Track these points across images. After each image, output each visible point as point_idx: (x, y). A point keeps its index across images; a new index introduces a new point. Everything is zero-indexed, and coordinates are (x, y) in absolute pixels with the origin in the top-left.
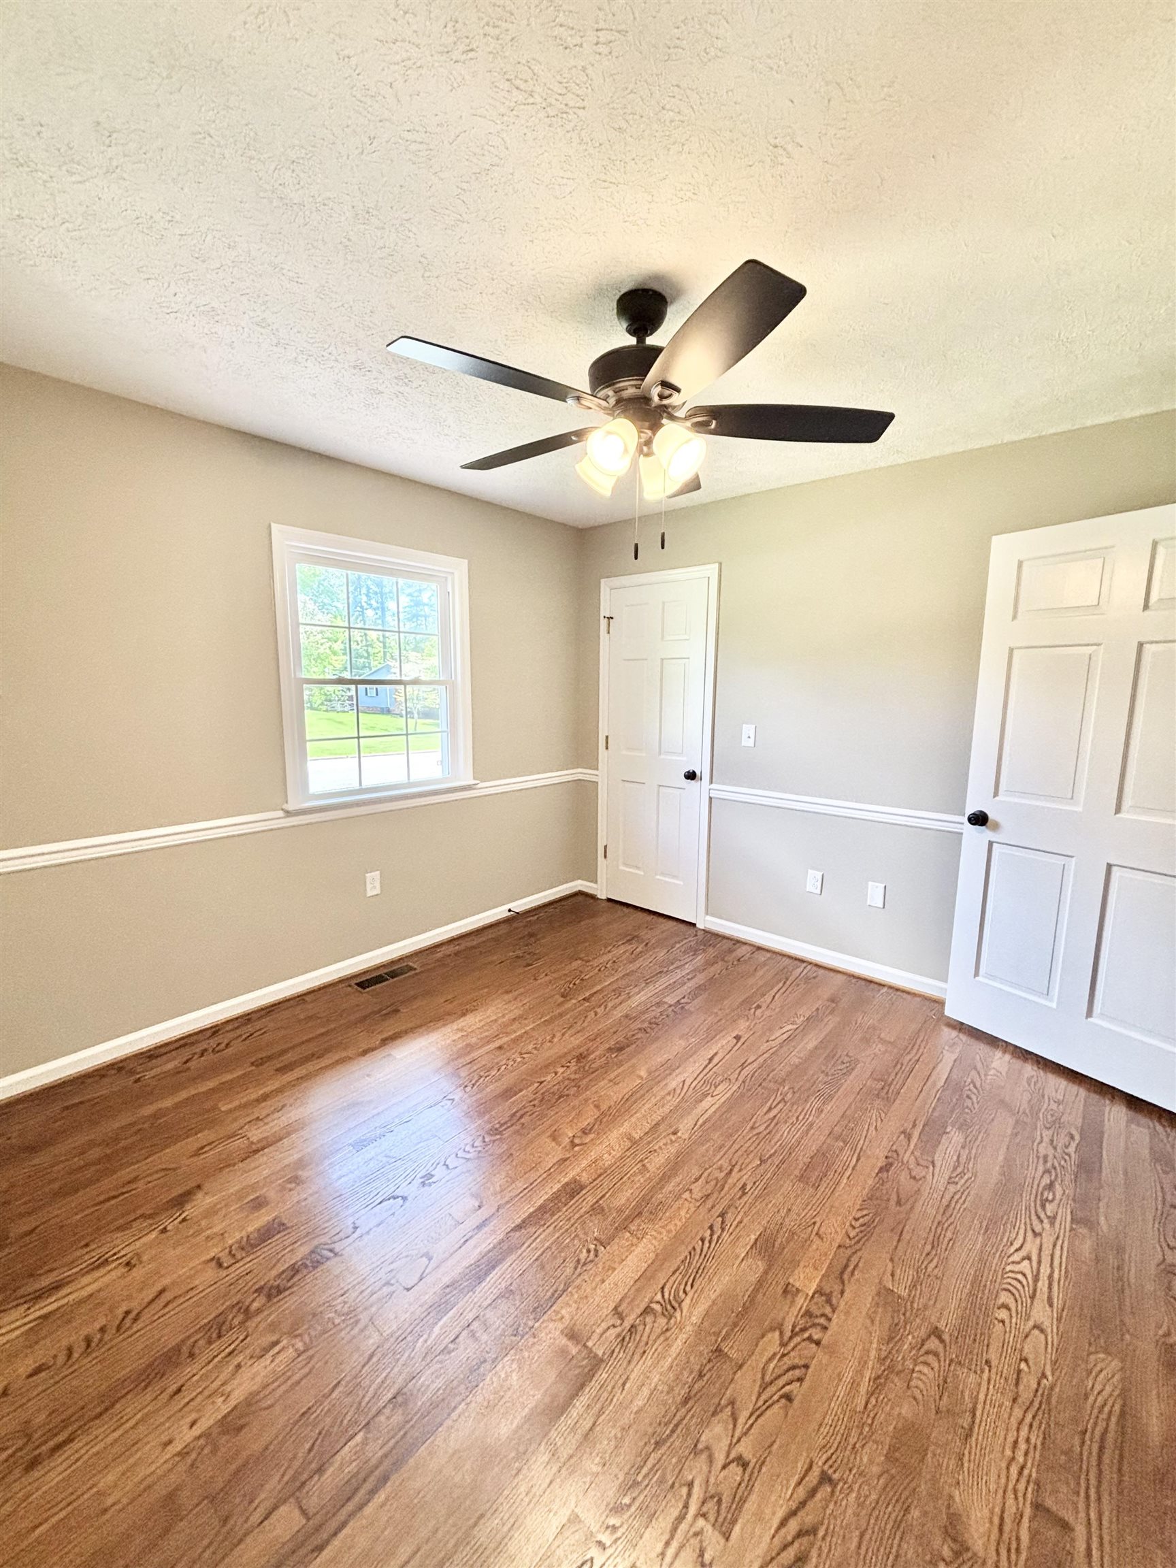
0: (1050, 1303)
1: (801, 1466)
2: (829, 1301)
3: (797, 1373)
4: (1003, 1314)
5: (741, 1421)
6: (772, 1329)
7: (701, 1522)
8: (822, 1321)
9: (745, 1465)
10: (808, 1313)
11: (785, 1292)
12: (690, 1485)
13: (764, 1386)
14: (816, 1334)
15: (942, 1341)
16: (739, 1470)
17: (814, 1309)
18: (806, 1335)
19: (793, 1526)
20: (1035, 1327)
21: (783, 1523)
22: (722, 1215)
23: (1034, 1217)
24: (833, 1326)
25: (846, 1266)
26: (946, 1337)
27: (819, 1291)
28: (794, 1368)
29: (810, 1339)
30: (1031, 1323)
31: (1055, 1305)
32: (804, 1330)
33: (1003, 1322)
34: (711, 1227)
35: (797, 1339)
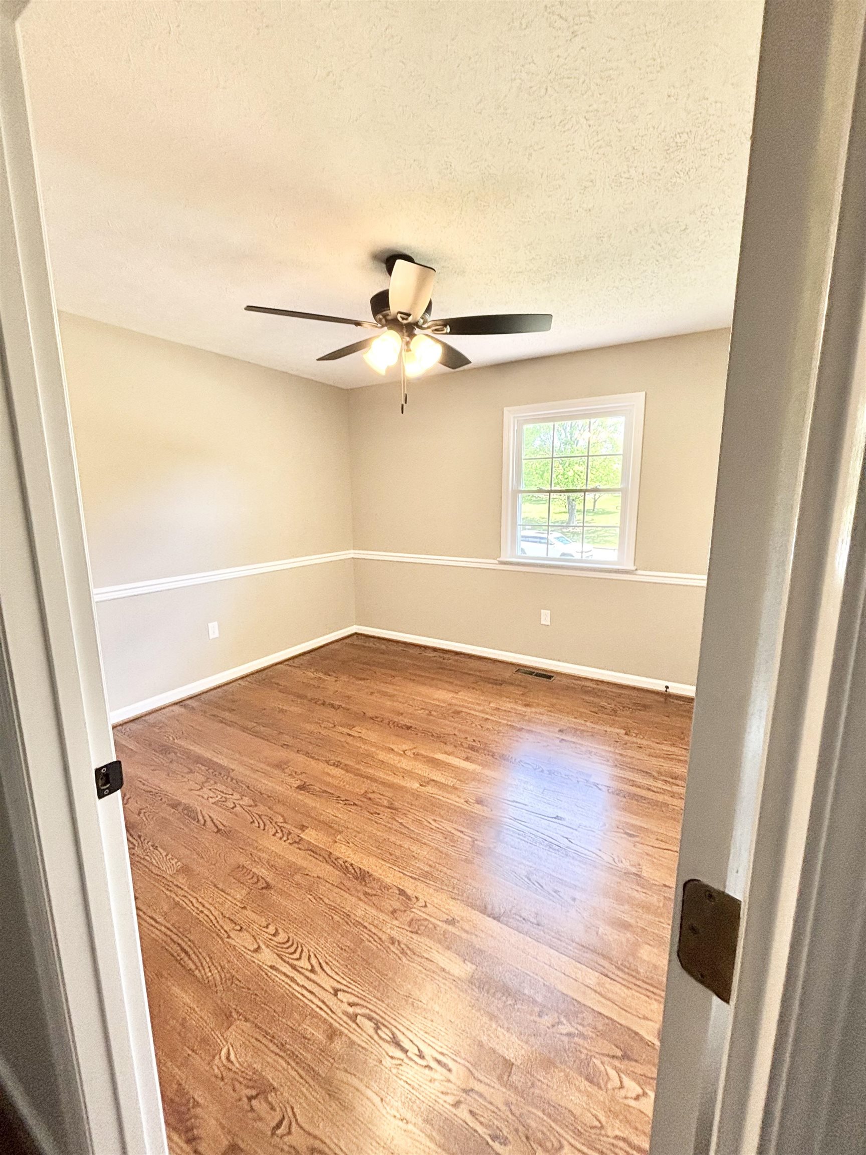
0: (272, 967)
1: (225, 823)
2: (295, 842)
3: (262, 826)
4: (271, 929)
5: (249, 808)
6: (284, 819)
7: (219, 797)
8: (285, 838)
9: (233, 808)
10: (290, 833)
11: (303, 826)
12: (232, 795)
13: (260, 816)
14: (279, 835)
15: (262, 888)
16: (232, 806)
17: (293, 835)
18: (279, 831)
19: (208, 819)
20: (259, 947)
21: (210, 817)
22: (355, 804)
23: (356, 1000)
24: (282, 842)
25: (316, 853)
26: (264, 891)
27: (301, 839)
28: (265, 825)
29: (277, 832)
30: (263, 947)
31: (271, 970)
32: (282, 831)
33: (267, 927)
34: (346, 800)
35: (278, 828)
